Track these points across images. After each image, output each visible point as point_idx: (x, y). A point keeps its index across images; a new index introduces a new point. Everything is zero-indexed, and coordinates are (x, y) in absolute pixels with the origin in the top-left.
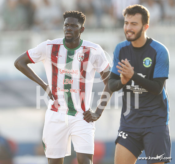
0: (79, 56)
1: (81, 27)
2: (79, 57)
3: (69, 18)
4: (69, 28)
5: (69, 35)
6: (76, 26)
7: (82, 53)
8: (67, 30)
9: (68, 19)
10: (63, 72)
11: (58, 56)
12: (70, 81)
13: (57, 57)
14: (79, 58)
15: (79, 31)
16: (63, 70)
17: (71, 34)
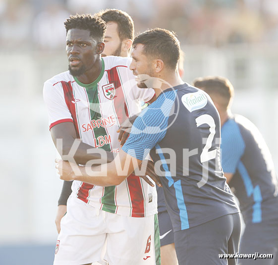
0: (107, 91)
1: (98, 43)
2: (106, 93)
3: (73, 29)
4: (74, 50)
5: (75, 63)
6: (87, 45)
7: (110, 83)
8: (71, 53)
9: (72, 33)
10: (89, 127)
11: (74, 100)
12: (106, 138)
13: (73, 102)
14: (108, 95)
15: (94, 53)
16: (88, 124)
17: (77, 60)
